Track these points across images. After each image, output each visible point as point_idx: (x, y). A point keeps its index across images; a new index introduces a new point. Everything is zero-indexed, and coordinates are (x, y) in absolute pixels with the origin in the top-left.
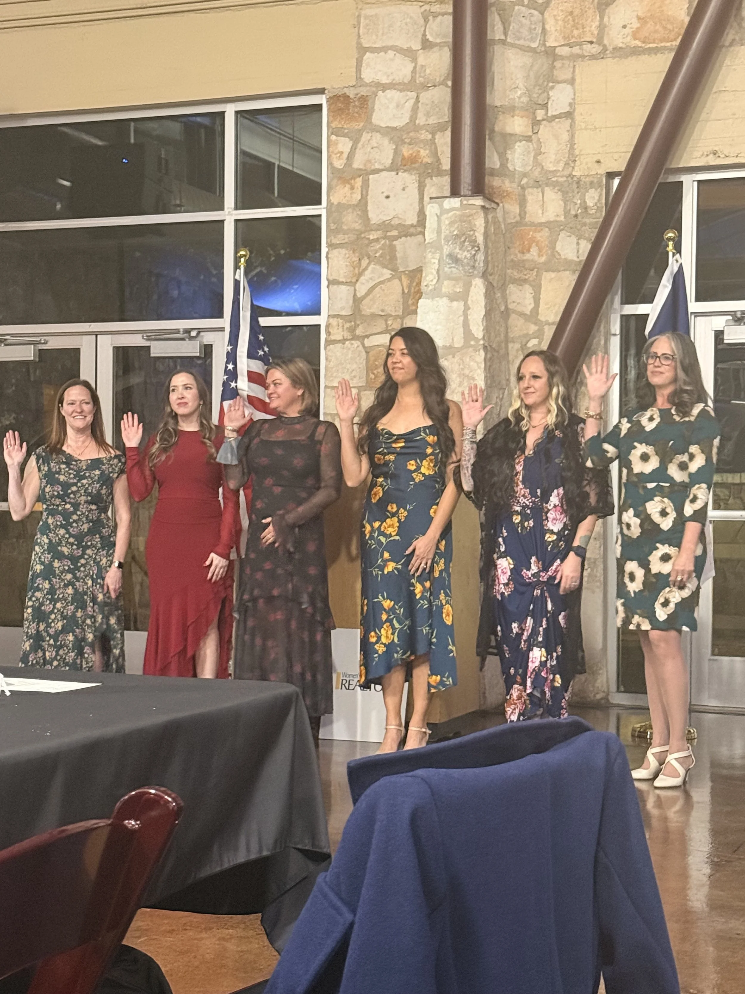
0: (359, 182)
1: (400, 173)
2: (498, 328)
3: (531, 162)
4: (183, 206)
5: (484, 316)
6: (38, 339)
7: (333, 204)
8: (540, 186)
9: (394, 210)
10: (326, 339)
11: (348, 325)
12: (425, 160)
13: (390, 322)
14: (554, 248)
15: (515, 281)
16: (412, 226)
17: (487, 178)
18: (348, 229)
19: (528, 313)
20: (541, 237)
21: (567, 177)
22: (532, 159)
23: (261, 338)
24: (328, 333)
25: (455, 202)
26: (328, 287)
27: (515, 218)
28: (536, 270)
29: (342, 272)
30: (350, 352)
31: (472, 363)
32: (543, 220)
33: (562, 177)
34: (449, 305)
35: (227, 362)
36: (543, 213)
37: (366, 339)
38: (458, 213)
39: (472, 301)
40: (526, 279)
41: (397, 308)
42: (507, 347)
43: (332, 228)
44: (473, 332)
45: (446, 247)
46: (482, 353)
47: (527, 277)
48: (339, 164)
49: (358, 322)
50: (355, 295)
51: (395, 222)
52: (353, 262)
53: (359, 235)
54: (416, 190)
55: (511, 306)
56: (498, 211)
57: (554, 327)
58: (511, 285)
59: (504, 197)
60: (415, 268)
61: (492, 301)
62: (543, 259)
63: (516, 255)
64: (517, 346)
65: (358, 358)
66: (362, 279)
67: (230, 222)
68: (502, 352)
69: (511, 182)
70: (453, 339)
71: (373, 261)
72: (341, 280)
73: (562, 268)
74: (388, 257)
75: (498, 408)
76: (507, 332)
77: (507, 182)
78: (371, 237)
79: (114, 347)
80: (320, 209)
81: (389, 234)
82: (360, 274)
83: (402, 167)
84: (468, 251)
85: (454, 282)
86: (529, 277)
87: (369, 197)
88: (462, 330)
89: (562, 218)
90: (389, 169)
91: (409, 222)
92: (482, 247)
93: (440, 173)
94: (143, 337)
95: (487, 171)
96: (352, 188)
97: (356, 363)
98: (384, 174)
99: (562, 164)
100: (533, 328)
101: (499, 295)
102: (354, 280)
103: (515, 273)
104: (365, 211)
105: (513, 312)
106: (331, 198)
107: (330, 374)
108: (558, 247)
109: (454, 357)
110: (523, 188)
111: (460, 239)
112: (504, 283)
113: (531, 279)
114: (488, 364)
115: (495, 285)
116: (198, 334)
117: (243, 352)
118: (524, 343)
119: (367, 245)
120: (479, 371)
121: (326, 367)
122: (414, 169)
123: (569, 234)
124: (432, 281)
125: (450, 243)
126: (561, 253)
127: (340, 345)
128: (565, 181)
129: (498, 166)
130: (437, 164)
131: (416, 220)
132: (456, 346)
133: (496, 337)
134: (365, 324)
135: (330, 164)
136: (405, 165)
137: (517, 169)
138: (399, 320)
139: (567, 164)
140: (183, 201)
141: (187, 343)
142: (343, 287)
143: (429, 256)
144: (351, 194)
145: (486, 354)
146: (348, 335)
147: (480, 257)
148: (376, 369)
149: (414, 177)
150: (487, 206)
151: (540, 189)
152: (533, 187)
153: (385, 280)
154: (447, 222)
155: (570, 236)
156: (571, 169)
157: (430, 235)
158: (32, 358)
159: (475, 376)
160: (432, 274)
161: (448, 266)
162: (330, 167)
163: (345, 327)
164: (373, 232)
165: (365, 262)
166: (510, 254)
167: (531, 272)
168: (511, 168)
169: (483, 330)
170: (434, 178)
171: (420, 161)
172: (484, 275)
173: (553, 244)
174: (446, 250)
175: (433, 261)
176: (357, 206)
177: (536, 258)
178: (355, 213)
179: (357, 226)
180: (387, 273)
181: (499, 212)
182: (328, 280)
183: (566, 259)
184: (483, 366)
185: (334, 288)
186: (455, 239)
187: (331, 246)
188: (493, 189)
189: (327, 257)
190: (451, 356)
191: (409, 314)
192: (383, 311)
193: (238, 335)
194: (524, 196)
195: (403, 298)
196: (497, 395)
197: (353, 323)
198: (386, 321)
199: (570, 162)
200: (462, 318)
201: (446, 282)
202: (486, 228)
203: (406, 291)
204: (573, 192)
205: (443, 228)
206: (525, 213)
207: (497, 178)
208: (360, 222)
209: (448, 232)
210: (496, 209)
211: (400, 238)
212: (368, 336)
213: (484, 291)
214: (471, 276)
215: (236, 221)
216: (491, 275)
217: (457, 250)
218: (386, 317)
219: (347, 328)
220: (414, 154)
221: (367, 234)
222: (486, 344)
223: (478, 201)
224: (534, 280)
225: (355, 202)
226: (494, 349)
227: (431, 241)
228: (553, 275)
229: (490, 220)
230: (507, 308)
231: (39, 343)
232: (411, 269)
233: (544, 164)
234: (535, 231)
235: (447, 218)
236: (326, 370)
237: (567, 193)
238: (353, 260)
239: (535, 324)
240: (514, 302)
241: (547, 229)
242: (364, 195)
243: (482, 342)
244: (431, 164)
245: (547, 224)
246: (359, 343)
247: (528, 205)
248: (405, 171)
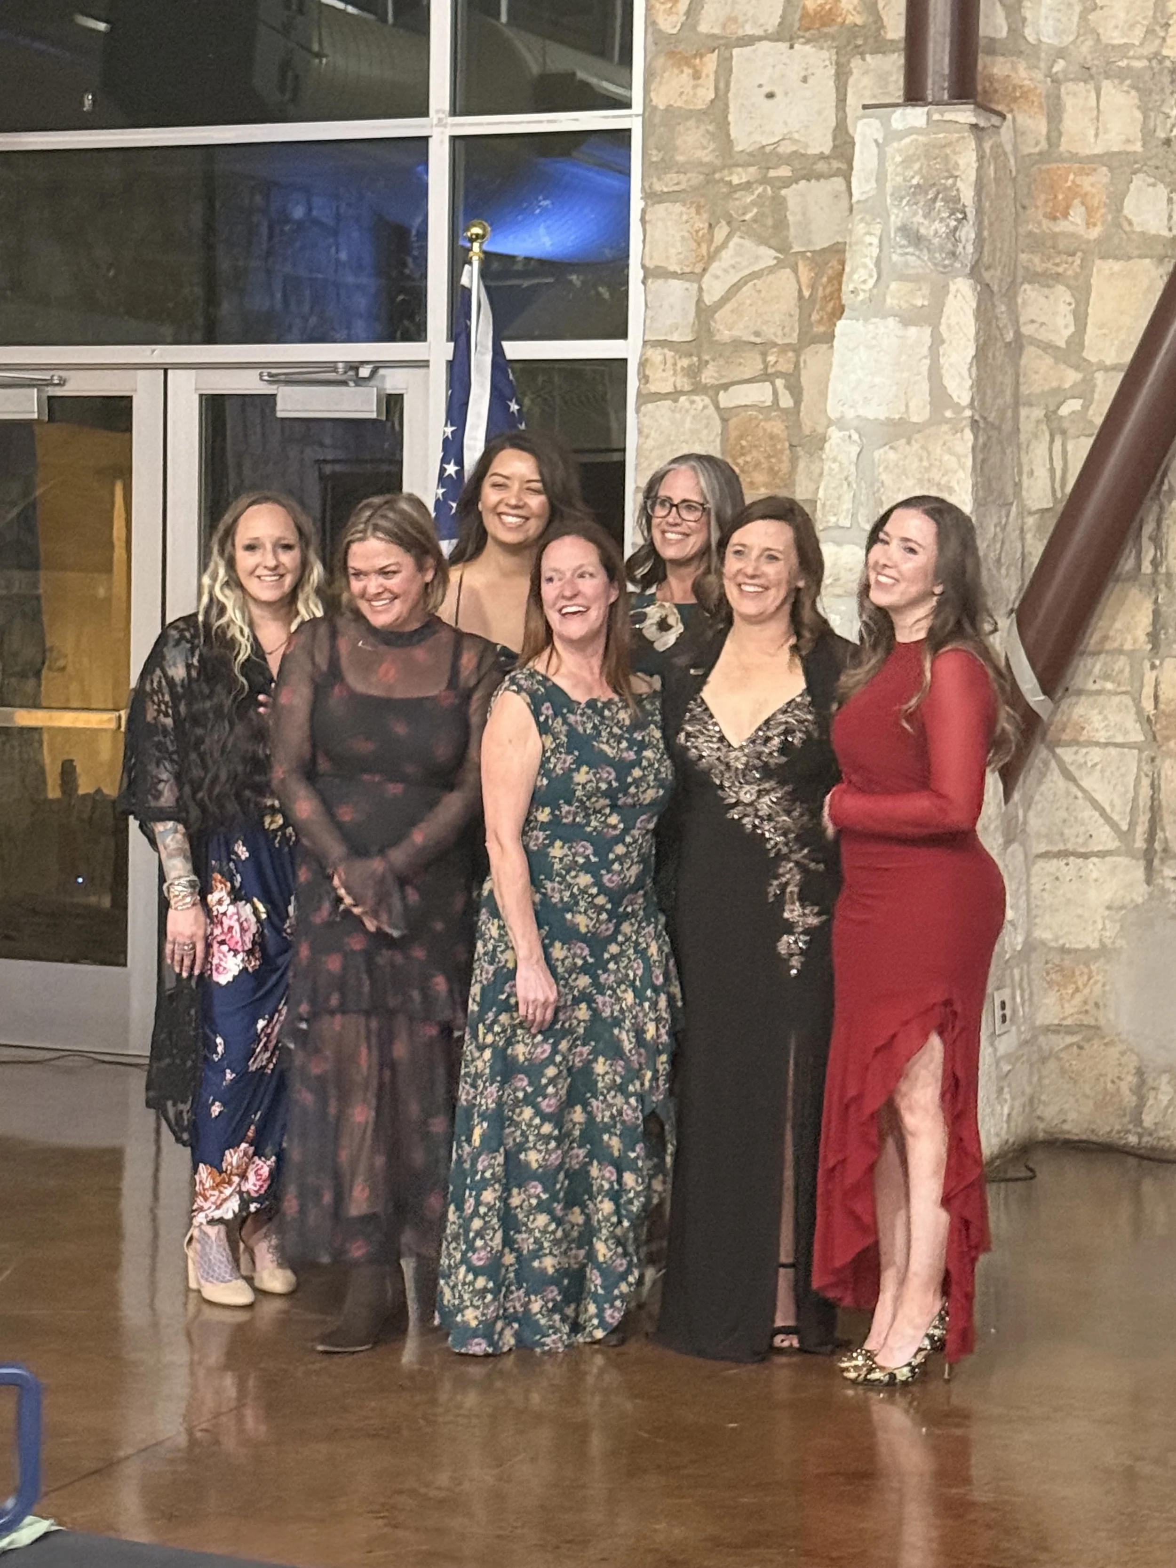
0: (711, 62)
1: (796, 46)
2: (1000, 378)
3: (1074, 27)
4: (326, 56)
5: (975, 356)
6: (46, 375)
7: (655, 108)
8: (1092, 77)
9: (785, 123)
10: (639, 389)
11: (685, 362)
12: (850, 19)
13: (771, 359)
14: (1120, 210)
15: (1034, 277)
16: (822, 157)
17: (982, 60)
18: (687, 162)
19: (1062, 344)
20: (1092, 185)
21: (1150, 60)
22: (1075, 19)
23: (514, 407)
24: (644, 378)
25: (916, 116)
26: (644, 282)
27: (1037, 143)
28: (1079, 254)
29: (672, 251)
30: (689, 419)
31: (946, 457)
32: (1098, 150)
33: (1139, 58)
34: (900, 333)
35: (444, 460)
36: (1096, 135)
37: (722, 393)
38: (922, 139)
39: (949, 326)
40: (1058, 274)
41: (787, 330)
42: (1016, 418)
43: (654, 159)
44: (950, 391)
45: (895, 211)
46: (968, 435)
47: (1060, 270)
48: (669, 24)
49: (706, 357)
50: (700, 301)
51: (786, 148)
52: (697, 232)
53: (710, 174)
54: (831, 83)
55: (1026, 330)
56: (1003, 130)
57: (1120, 377)
58: (1026, 286)
59: (1015, 100)
60: (826, 245)
61: (989, 324)
62: (1094, 233)
63: (1040, 223)
64: (1038, 413)
65: (705, 432)
66: (715, 267)
67: (442, 142)
68: (1007, 427)
69: (1030, 68)
70: (907, 406)
71: (739, 229)
72: (672, 268)
73: (1136, 252)
74: (770, 222)
75: (998, 546)
76: (1017, 383)
77: (1022, 66)
78: (736, 180)
79: (201, 396)
80: (630, 116)
81: (772, 173)
82: (712, 257)
83: (801, 33)
84: (942, 220)
85: (911, 285)
86: (1065, 270)
87: (730, 95)
88: (925, 387)
89: (1138, 147)
90: (776, 37)
91: (813, 150)
92: (971, 212)
93: (881, 47)
94: (261, 375)
95: (982, 43)
96: (697, 76)
97: (701, 441)
98: (765, 45)
99: (1139, 32)
100: (1072, 377)
101: (1003, 308)
102: (698, 270)
103: (1037, 260)
104: (723, 125)
105: (1031, 344)
106: (653, 95)
107: (645, 464)
108: (1129, 208)
109: (909, 443)
110: (1056, 81)
111: (927, 194)
112: (1013, 282)
113: (1070, 273)
114: (980, 457)
115: (995, 288)
116: (374, 372)
117: (475, 439)
118: (1051, 408)
119: (728, 196)
120: (961, 474)
121: (638, 449)
122: (826, 36)
123: (1152, 180)
124: (864, 282)
125: (905, 202)
126: (1135, 220)
127: (668, 403)
128: (1145, 68)
129: (1004, 34)
130: (873, 27)
131: (830, 144)
132: (915, 419)
133: (995, 398)
134: (721, 362)
135: (650, 23)
136: (808, 29)
137: (1044, 39)
138: (791, 354)
139: (1150, 31)
140: (325, 44)
141: (351, 390)
142: (675, 283)
143: (861, 228)
144: (695, 87)
145: (976, 438)
146: (684, 383)
147: (968, 233)
148: (743, 454)
149: (825, 54)
150: (982, 124)
151: (1091, 86)
152: (1075, 80)
153: (762, 270)
154: (898, 159)
155: (1154, 185)
156: (1158, 42)
157: (862, 187)
158: (35, 416)
159: (954, 484)
160: (865, 266)
161: (899, 251)
162: (650, 30)
163: (679, 367)
164: (740, 169)
165: (721, 232)
166: (1027, 222)
167: (1070, 259)
168: (1031, 39)
169: (972, 387)
170: (868, 57)
171: (839, 20)
172: (975, 272)
173: (1117, 201)
174: (896, 218)
175: (868, 239)
176: (704, 112)
177: (1081, 230)
178: (702, 127)
179: (705, 156)
180: (768, 256)
181: (1006, 133)
182: (643, 267)
183: (1143, 233)
184: (969, 462)
185: (655, 285)
186: (914, 194)
187: (650, 196)
188: (991, 83)
189: (643, 221)
190: (903, 441)
191: (813, 342)
192: (757, 334)
193: (467, 404)
194: (1058, 97)
195: (800, 307)
196: (995, 520)
197: (695, 359)
198: (764, 355)
199: (1157, 28)
200: (927, 362)
201: (893, 286)
202: (979, 169)
203: (806, 293)
204: (1162, 90)
205: (890, 169)
206: (1060, 134)
207: (1001, 59)
208: (712, 146)
209: (899, 179)
210: (998, 127)
211: (797, 182)
212: (726, 387)
213: (974, 305)
214: (948, 273)
215: (454, 139)
216: (988, 268)
217: (919, 219)
218: (764, 348)
219: (683, 369)
220: (828, 7)
221: (726, 172)
222: (977, 417)
223: (965, 115)
224: (1076, 277)
225: (701, 105)
226: (993, 425)
227: (863, 198)
228: (1116, 266)
229: (988, 151)
230: (1018, 334)
231: (49, 383)
232: (818, 248)
233: (1101, 31)
234: (1081, 172)
235: (899, 151)
236: (638, 455)
237: (1151, 92)
238: (696, 227)
239: (1077, 368)
240: (1033, 321)
241: (1105, 169)
242: (721, 93)
243: (968, 413)
244: (863, 27)
245: (1107, 159)
246: (707, 400)
247: (1065, 116)
248: (808, 42)
